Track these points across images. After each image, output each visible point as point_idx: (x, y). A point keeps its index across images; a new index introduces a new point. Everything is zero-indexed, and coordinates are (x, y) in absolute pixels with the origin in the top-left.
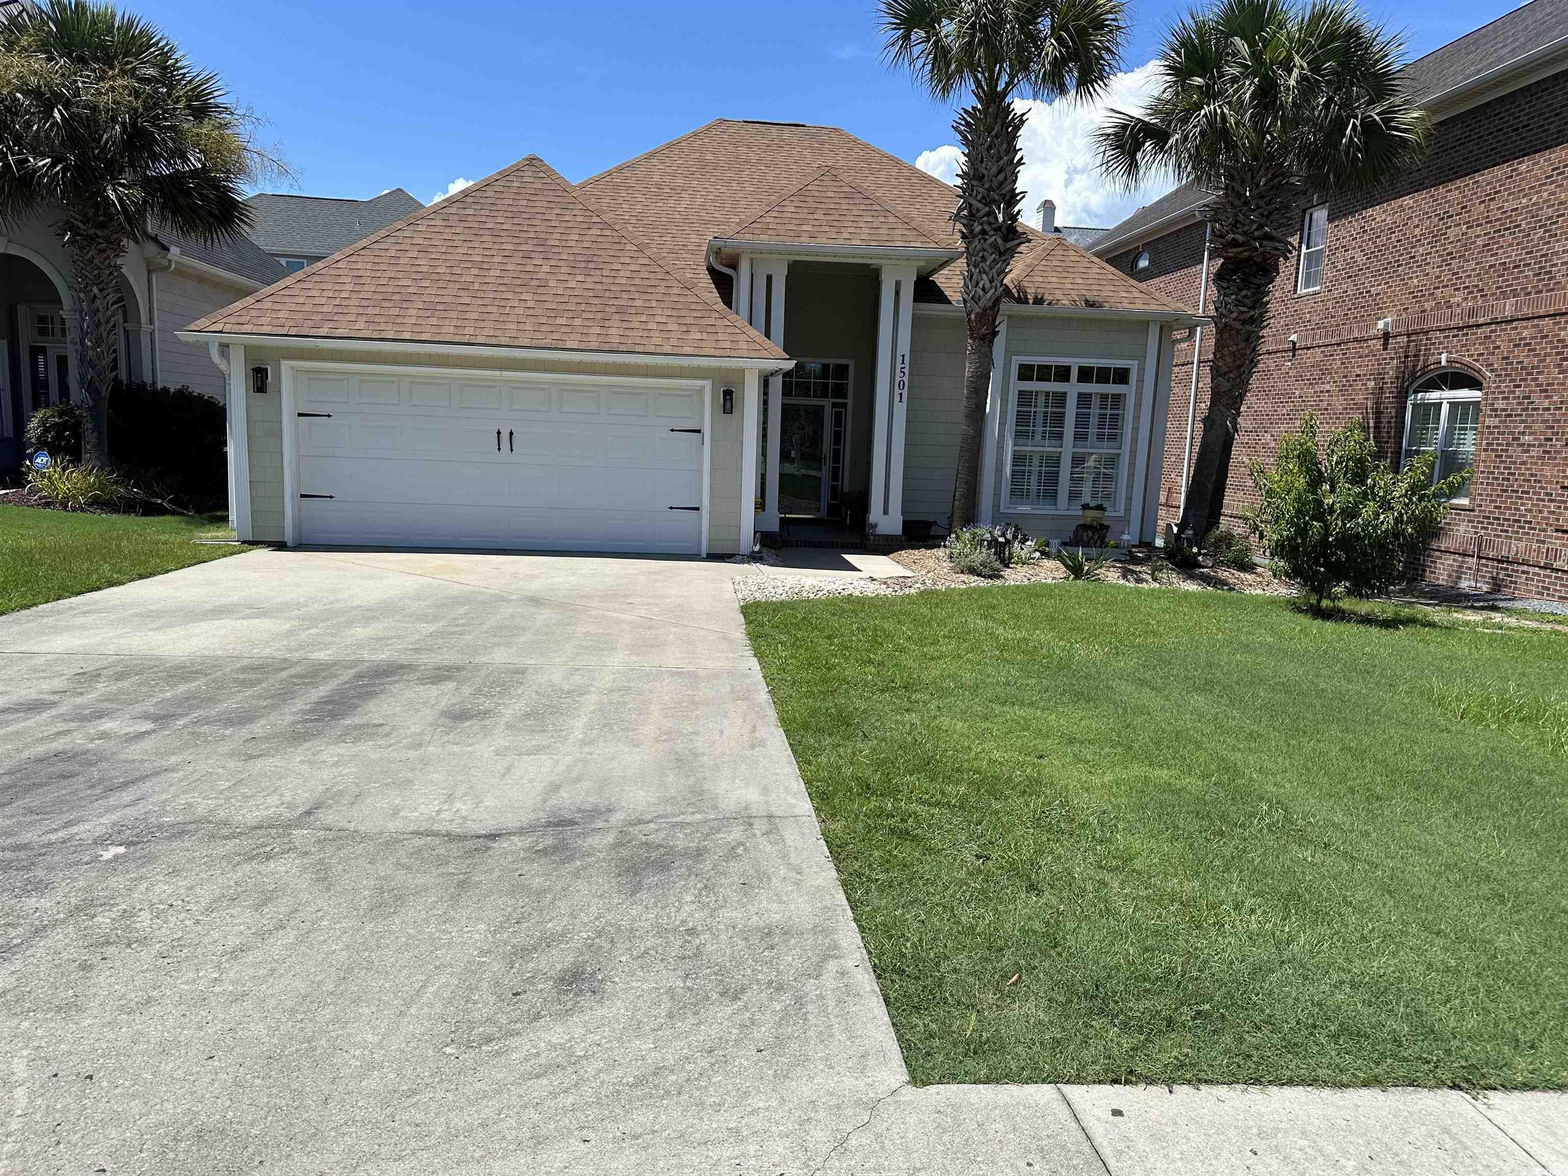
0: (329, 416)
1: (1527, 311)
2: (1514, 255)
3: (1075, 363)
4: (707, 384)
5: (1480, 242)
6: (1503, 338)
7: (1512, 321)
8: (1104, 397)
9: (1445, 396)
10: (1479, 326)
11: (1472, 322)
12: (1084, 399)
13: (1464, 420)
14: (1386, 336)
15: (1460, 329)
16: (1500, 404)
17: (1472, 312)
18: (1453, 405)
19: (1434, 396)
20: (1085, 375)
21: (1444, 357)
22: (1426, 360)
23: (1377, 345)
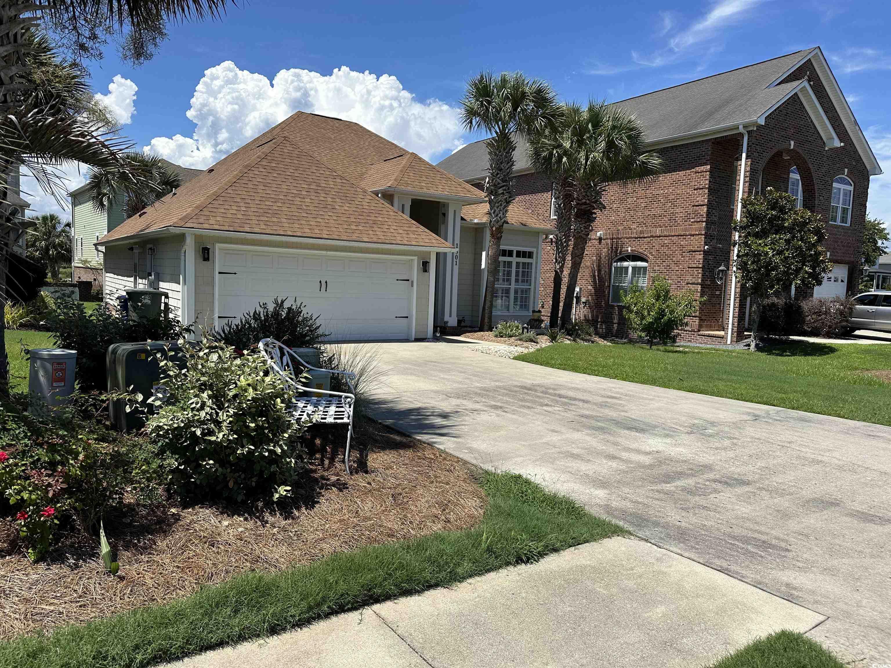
0: (235, 273)
1: (666, 233)
2: (659, 212)
3: (515, 249)
4: (415, 258)
5: (643, 205)
6: (656, 243)
7: (660, 237)
8: (524, 264)
9: (629, 264)
10: (644, 238)
11: (641, 236)
12: (518, 264)
13: (639, 274)
14: (600, 239)
15: (635, 238)
16: (657, 268)
17: (641, 232)
18: (634, 268)
19: (625, 264)
20: (519, 254)
21: (629, 249)
22: (621, 250)
23: (596, 242)
